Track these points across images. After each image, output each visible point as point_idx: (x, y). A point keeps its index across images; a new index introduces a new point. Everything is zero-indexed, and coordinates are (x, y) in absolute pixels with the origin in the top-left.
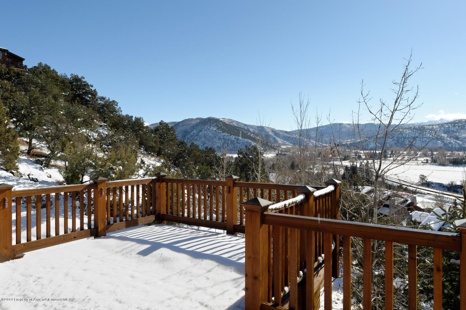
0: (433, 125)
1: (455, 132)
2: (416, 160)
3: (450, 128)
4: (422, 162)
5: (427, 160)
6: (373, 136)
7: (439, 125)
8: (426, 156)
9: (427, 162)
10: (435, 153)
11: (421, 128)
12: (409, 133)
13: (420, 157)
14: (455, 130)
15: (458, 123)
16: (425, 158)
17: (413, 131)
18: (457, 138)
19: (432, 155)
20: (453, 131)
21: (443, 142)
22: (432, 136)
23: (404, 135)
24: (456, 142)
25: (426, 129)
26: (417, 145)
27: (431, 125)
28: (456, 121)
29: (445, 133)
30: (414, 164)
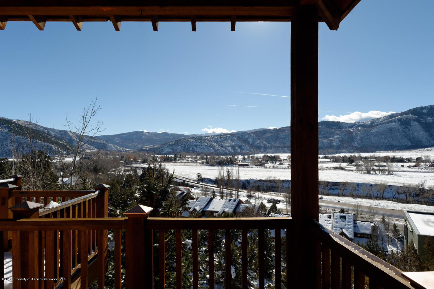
0: (208, 136)
1: (221, 142)
2: (196, 162)
3: (218, 139)
4: (200, 164)
5: (203, 162)
6: (167, 143)
7: (211, 136)
8: (203, 159)
9: (203, 164)
10: (209, 157)
11: (200, 138)
12: (192, 141)
13: (199, 160)
14: (221, 141)
15: (223, 136)
16: (202, 161)
17: (195, 141)
18: (222, 146)
19: (207, 158)
20: (220, 141)
21: (214, 149)
22: (207, 144)
23: (189, 143)
24: (221, 149)
25: (204, 139)
26: (198, 151)
27: (206, 137)
28: (222, 134)
29: (215, 142)
30: (195, 165)
